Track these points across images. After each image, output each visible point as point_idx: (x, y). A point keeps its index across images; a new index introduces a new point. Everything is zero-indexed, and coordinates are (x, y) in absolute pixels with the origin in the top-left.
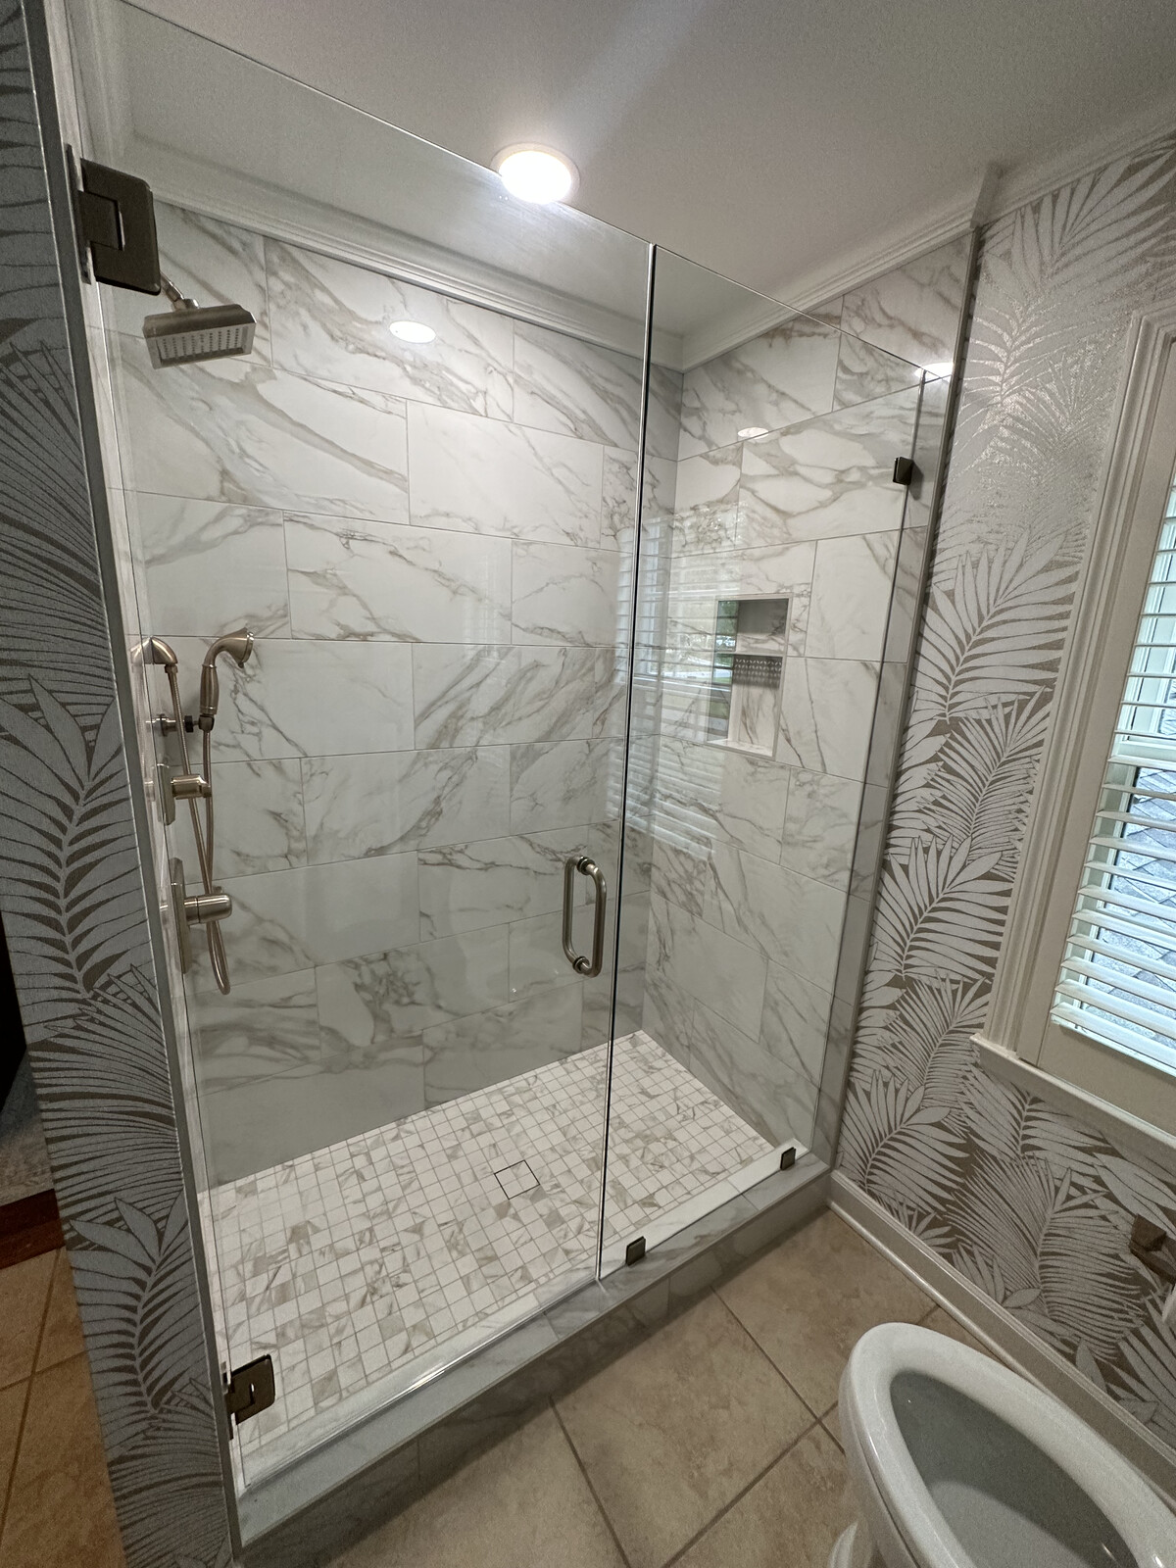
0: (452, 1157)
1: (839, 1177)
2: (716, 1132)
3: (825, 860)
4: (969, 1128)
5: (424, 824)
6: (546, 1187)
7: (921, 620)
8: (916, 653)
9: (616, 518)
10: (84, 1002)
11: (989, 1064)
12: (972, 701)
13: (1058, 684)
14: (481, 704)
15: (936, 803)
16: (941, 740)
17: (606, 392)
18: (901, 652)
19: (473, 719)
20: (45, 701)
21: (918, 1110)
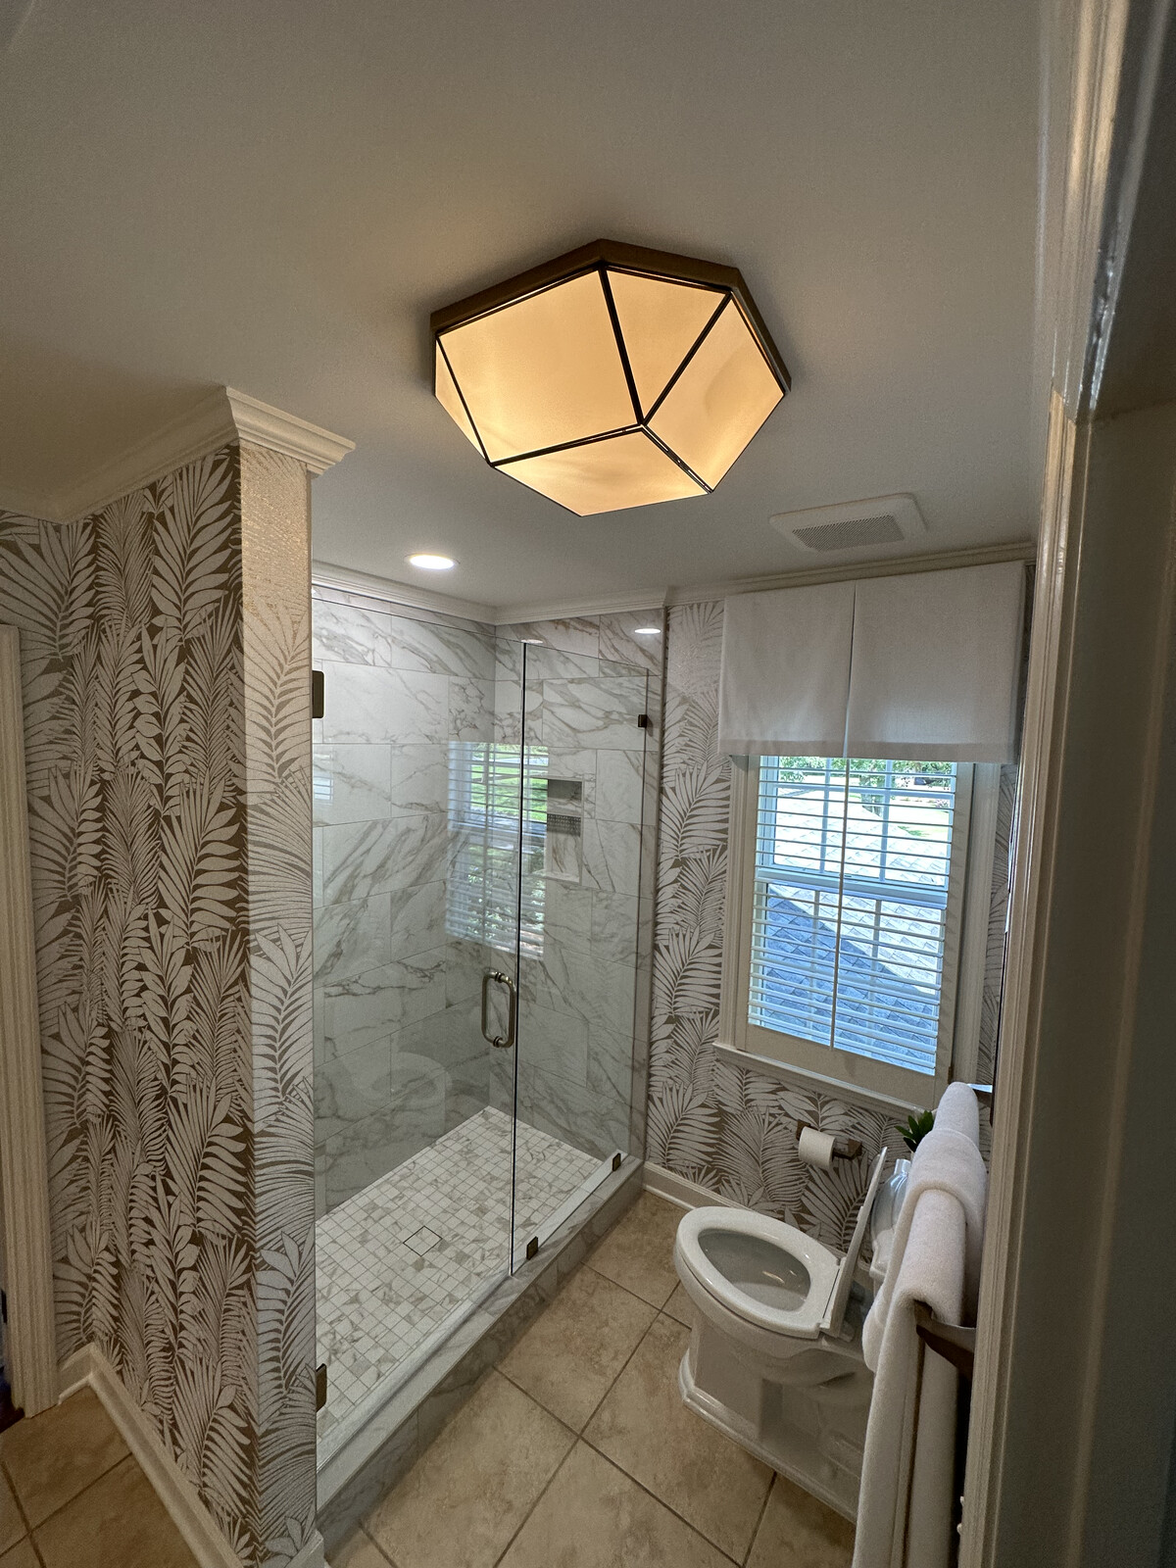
0: (363, 1242)
1: (650, 1165)
2: (563, 1164)
3: (620, 949)
4: (719, 1101)
5: (329, 964)
6: (448, 1239)
7: (660, 801)
8: (659, 820)
9: (458, 722)
10: (281, 1103)
11: (723, 1057)
12: (691, 849)
13: (729, 841)
14: (370, 865)
15: (679, 907)
16: (678, 870)
17: (449, 641)
18: (651, 821)
19: (365, 876)
20: (283, 935)
21: (691, 1100)
